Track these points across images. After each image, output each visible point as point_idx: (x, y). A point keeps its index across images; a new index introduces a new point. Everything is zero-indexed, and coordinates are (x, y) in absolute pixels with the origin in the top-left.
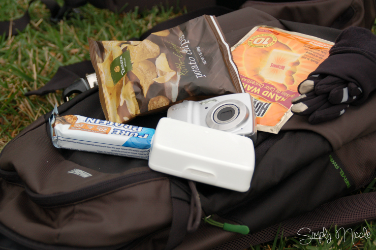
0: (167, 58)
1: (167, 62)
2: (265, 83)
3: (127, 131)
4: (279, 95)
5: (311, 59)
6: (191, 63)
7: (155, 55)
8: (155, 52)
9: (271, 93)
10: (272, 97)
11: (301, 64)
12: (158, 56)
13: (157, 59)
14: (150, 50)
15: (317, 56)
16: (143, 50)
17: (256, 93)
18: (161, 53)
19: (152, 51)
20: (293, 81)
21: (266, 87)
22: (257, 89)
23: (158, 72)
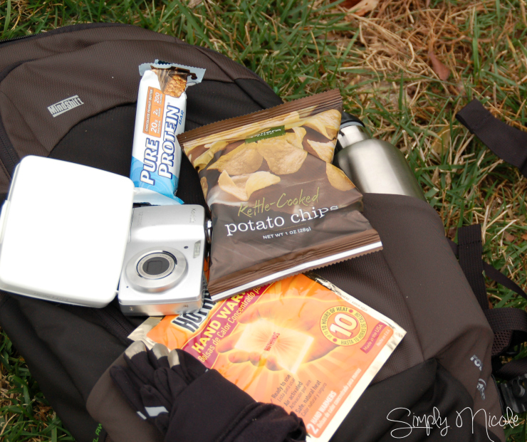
0: (272, 185)
1: (264, 186)
2: (236, 323)
3: (157, 158)
4: (209, 343)
5: (284, 388)
6: (269, 220)
7: (274, 169)
8: (279, 168)
9: (214, 332)
10: (206, 333)
11: (271, 373)
12: (272, 173)
13: (268, 173)
14: (281, 161)
15: (291, 398)
16: (281, 152)
17: (219, 313)
18: (281, 176)
19: (282, 163)
20: (236, 361)
21: (228, 326)
22: (227, 315)
23: (242, 177)
